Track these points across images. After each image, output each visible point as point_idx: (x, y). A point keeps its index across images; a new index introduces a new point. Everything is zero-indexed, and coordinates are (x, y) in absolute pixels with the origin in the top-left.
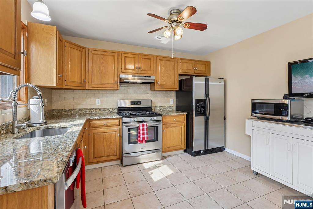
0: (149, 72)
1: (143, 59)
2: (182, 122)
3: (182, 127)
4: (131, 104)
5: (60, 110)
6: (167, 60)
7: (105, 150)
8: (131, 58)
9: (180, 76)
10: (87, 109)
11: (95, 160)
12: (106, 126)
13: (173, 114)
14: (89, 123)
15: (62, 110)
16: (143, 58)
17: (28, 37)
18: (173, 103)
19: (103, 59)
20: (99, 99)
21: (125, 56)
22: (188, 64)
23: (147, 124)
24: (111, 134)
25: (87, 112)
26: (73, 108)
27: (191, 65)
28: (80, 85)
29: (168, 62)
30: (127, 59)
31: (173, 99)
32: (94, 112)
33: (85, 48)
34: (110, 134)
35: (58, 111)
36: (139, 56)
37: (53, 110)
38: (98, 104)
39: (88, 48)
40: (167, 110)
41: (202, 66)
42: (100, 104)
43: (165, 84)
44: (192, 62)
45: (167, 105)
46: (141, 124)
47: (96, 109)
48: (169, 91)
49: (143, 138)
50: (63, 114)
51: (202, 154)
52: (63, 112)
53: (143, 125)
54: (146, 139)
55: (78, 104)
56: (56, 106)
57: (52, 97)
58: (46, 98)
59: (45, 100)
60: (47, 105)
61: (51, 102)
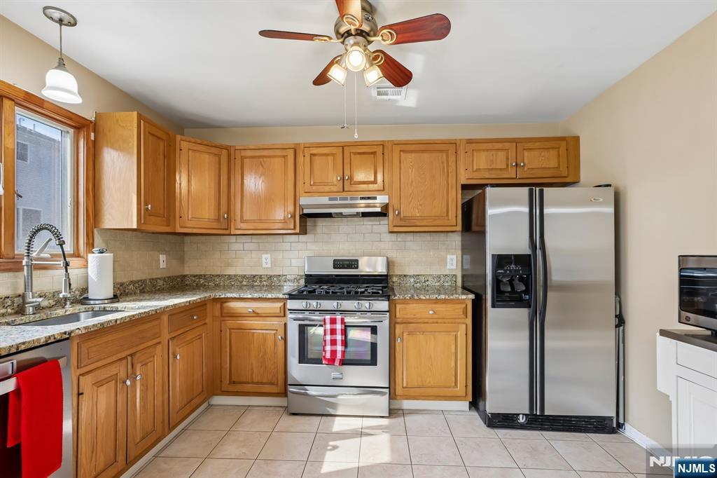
0: (372, 187)
1: (356, 156)
2: (457, 320)
3: (456, 336)
4: (334, 268)
5: (197, 275)
6: (423, 151)
7: (252, 369)
8: (327, 155)
9: (465, 192)
10: (244, 277)
11: (232, 388)
12: (254, 315)
13: (428, 297)
14: (221, 305)
15: (200, 276)
16: (355, 154)
17: (95, 142)
18: (454, 267)
19: (262, 166)
20: (268, 256)
21: (311, 152)
22: (494, 153)
23: (342, 320)
24: (266, 333)
25: (244, 283)
26: (218, 273)
27: (502, 155)
28: (215, 225)
29: (426, 155)
30: (317, 160)
31: (455, 257)
32: (256, 284)
33: (227, 148)
34: (263, 333)
35: (193, 279)
36: (345, 148)
37: (184, 276)
38: (267, 266)
39: (235, 146)
40: (437, 284)
41: (545, 153)
42: (269, 265)
43: (418, 215)
44: (507, 145)
45: (436, 271)
46: (328, 317)
47: (261, 277)
48: (442, 234)
49: (334, 353)
50: (201, 285)
51: (522, 427)
52: (202, 281)
53: (333, 321)
54: (339, 356)
55: (229, 265)
56: (191, 268)
57: (184, 251)
58: (163, 252)
59: (161, 256)
60: (165, 267)
61: (182, 260)
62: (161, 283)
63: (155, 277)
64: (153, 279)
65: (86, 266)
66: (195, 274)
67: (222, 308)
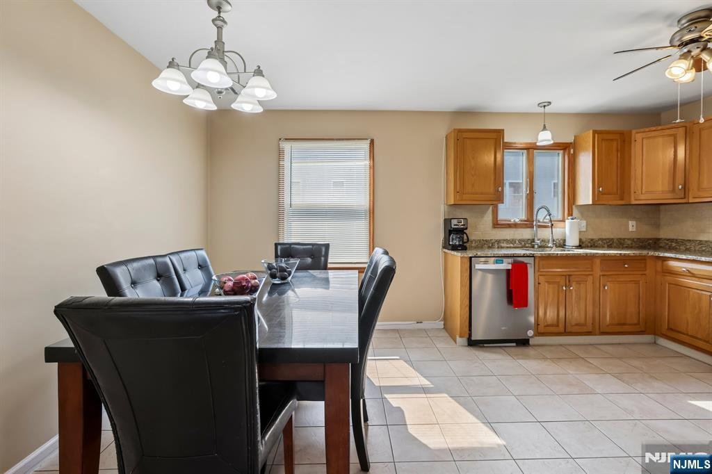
5: (670, 239)
7: (687, 323)
11: (670, 334)
12: (690, 275)
14: (663, 263)
15: (672, 240)
17: (573, 154)
26: (690, 238)
34: (698, 293)
35: (667, 242)
50: (674, 248)
52: (674, 245)
56: (664, 233)
57: (659, 218)
58: (633, 218)
59: (630, 222)
60: (634, 230)
61: (657, 226)
62: (629, 242)
63: (623, 237)
64: (620, 239)
65: (565, 228)
66: (668, 238)
67: (662, 265)
